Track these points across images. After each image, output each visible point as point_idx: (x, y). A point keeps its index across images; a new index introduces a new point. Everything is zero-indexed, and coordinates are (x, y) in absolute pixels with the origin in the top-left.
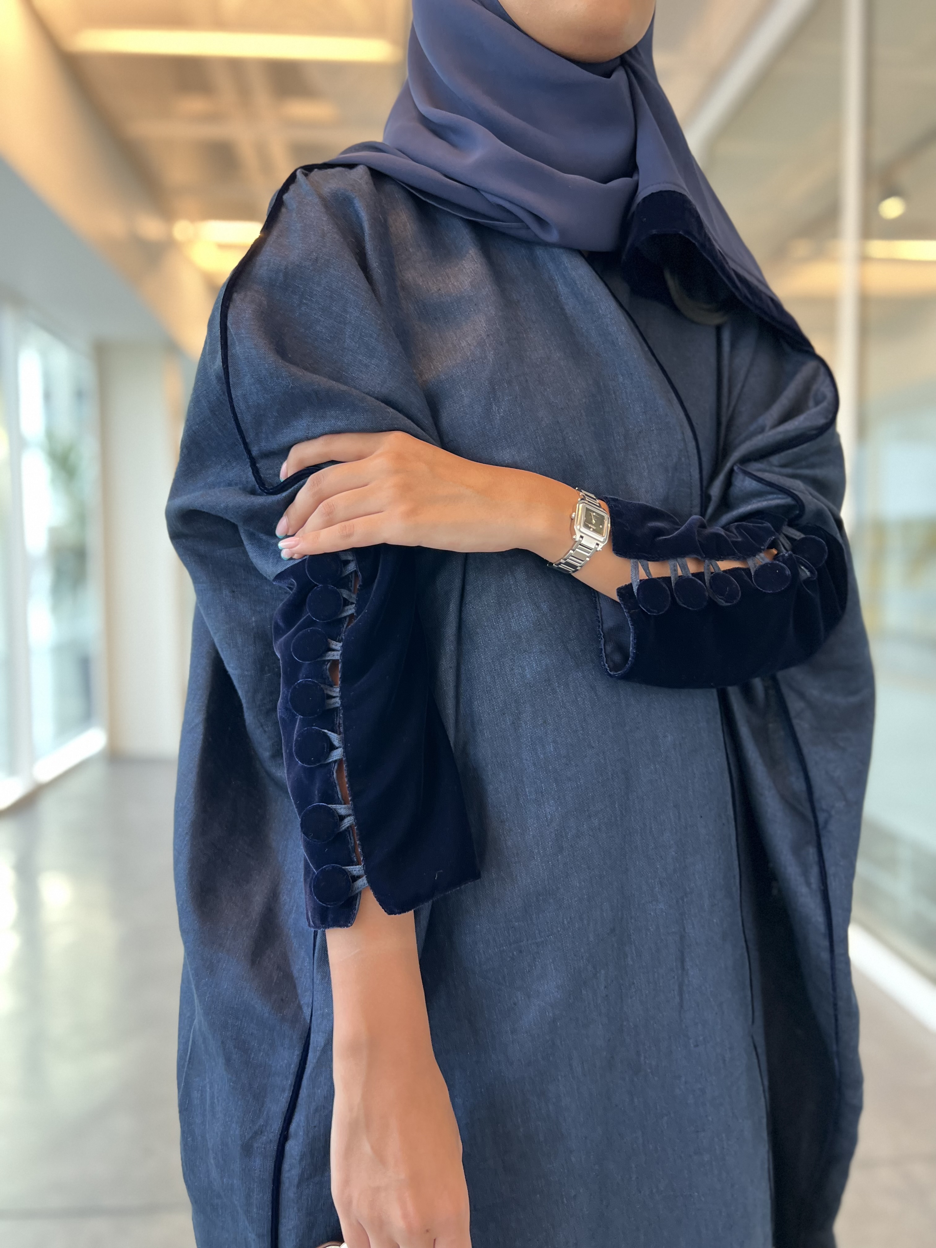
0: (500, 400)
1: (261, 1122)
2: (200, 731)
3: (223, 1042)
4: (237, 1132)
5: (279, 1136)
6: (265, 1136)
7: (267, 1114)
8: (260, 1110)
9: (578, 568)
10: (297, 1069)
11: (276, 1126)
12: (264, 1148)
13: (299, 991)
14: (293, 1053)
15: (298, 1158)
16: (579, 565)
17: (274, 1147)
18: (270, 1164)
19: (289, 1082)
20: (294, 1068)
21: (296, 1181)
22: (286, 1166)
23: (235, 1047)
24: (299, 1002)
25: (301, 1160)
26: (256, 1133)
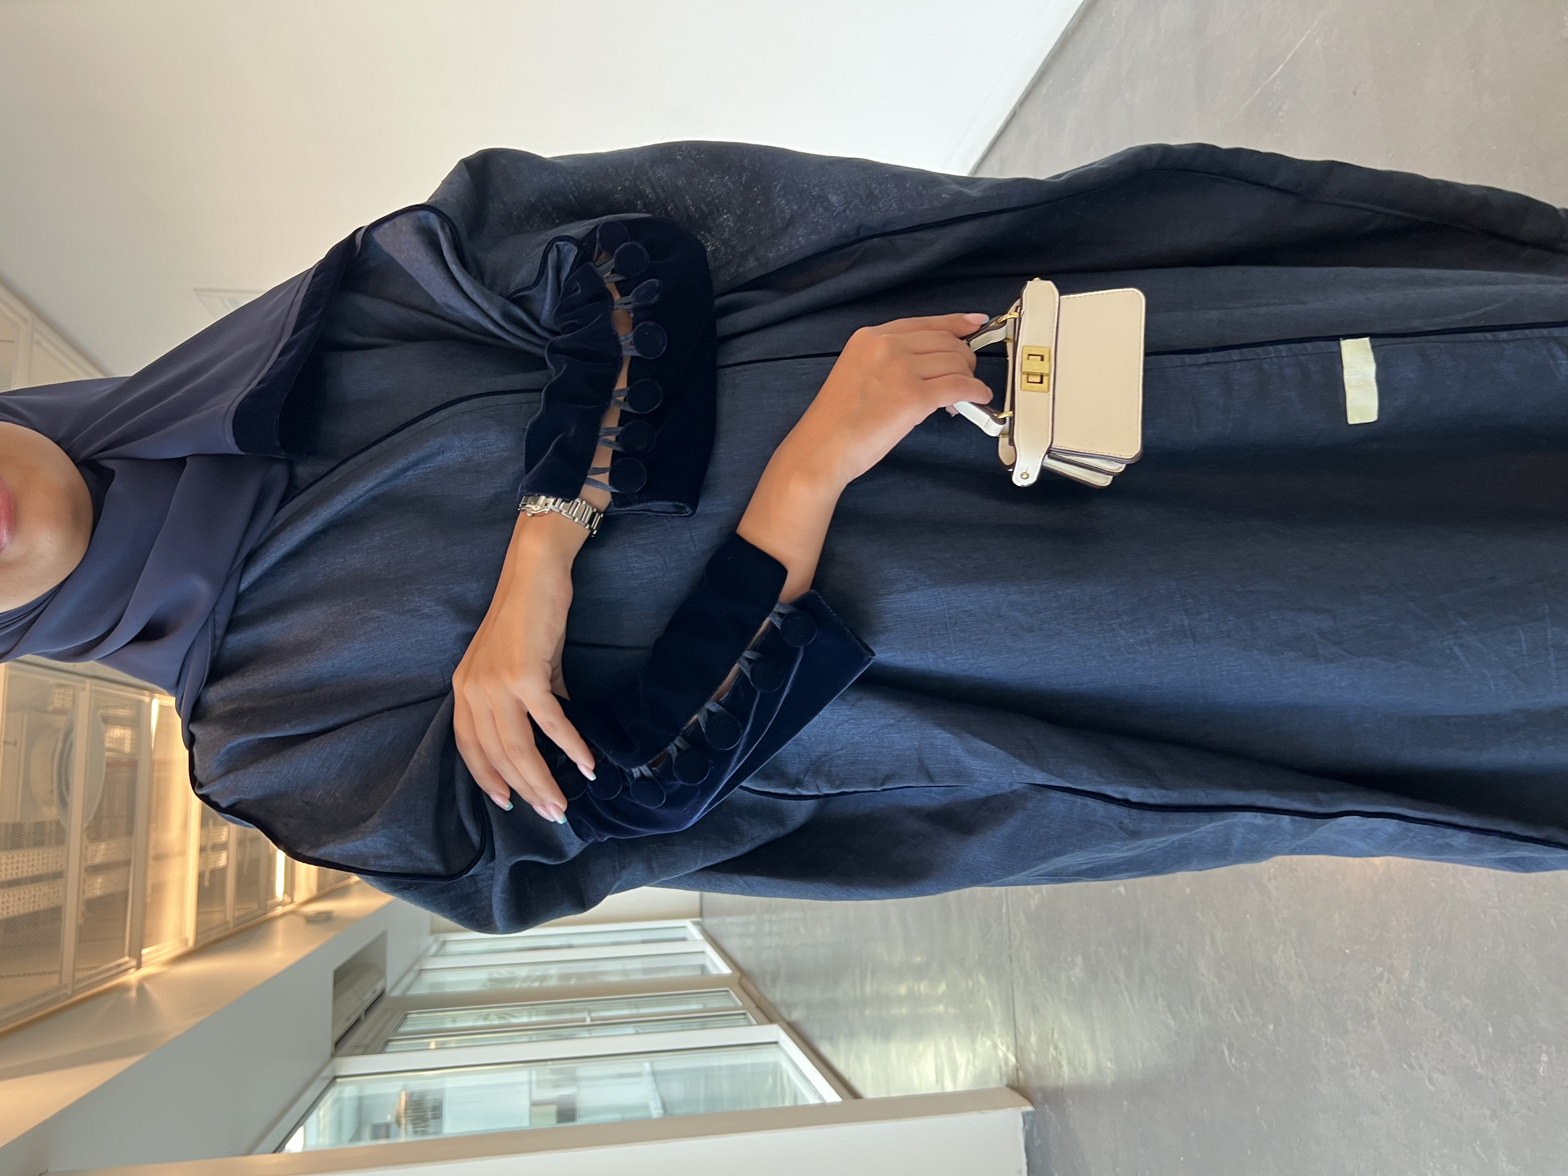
0: (419, 604)
1: (1111, 823)
2: (751, 879)
3: (1039, 860)
4: (1119, 843)
5: (1125, 808)
6: (1124, 821)
7: (1104, 818)
8: (1101, 825)
9: (595, 510)
10: (1068, 794)
11: (1115, 809)
12: (1134, 820)
13: (999, 792)
14: (1053, 798)
15: (1143, 790)
16: (591, 510)
17: (1134, 812)
18: (1149, 815)
19: (1079, 800)
20: (1067, 797)
21: (1164, 792)
22: (1151, 801)
23: (1044, 848)
24: (1009, 793)
25: (1145, 788)
26: (1121, 828)
